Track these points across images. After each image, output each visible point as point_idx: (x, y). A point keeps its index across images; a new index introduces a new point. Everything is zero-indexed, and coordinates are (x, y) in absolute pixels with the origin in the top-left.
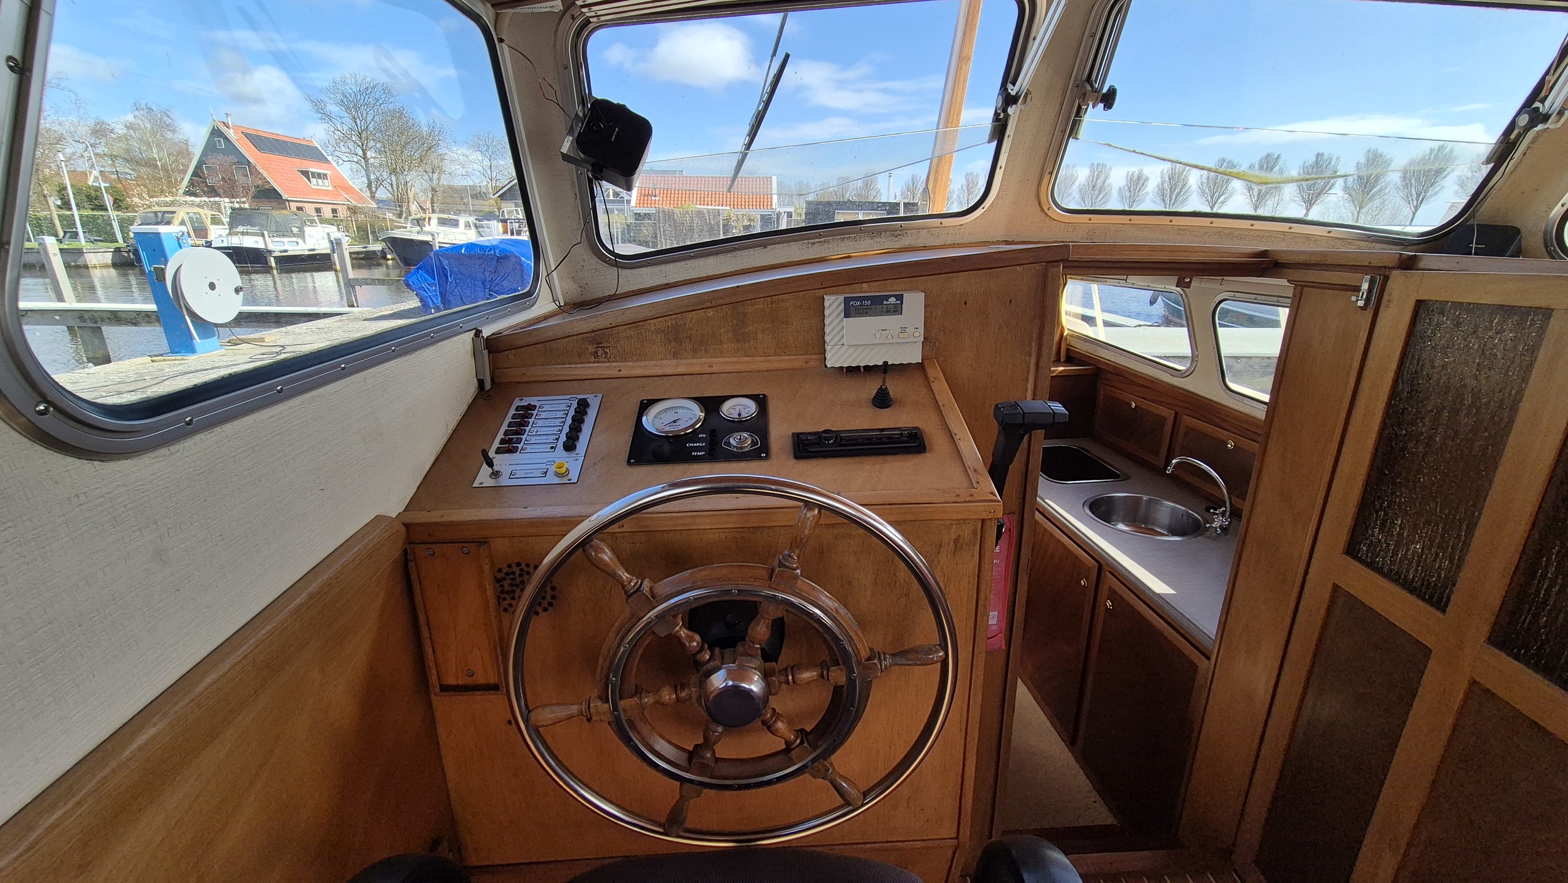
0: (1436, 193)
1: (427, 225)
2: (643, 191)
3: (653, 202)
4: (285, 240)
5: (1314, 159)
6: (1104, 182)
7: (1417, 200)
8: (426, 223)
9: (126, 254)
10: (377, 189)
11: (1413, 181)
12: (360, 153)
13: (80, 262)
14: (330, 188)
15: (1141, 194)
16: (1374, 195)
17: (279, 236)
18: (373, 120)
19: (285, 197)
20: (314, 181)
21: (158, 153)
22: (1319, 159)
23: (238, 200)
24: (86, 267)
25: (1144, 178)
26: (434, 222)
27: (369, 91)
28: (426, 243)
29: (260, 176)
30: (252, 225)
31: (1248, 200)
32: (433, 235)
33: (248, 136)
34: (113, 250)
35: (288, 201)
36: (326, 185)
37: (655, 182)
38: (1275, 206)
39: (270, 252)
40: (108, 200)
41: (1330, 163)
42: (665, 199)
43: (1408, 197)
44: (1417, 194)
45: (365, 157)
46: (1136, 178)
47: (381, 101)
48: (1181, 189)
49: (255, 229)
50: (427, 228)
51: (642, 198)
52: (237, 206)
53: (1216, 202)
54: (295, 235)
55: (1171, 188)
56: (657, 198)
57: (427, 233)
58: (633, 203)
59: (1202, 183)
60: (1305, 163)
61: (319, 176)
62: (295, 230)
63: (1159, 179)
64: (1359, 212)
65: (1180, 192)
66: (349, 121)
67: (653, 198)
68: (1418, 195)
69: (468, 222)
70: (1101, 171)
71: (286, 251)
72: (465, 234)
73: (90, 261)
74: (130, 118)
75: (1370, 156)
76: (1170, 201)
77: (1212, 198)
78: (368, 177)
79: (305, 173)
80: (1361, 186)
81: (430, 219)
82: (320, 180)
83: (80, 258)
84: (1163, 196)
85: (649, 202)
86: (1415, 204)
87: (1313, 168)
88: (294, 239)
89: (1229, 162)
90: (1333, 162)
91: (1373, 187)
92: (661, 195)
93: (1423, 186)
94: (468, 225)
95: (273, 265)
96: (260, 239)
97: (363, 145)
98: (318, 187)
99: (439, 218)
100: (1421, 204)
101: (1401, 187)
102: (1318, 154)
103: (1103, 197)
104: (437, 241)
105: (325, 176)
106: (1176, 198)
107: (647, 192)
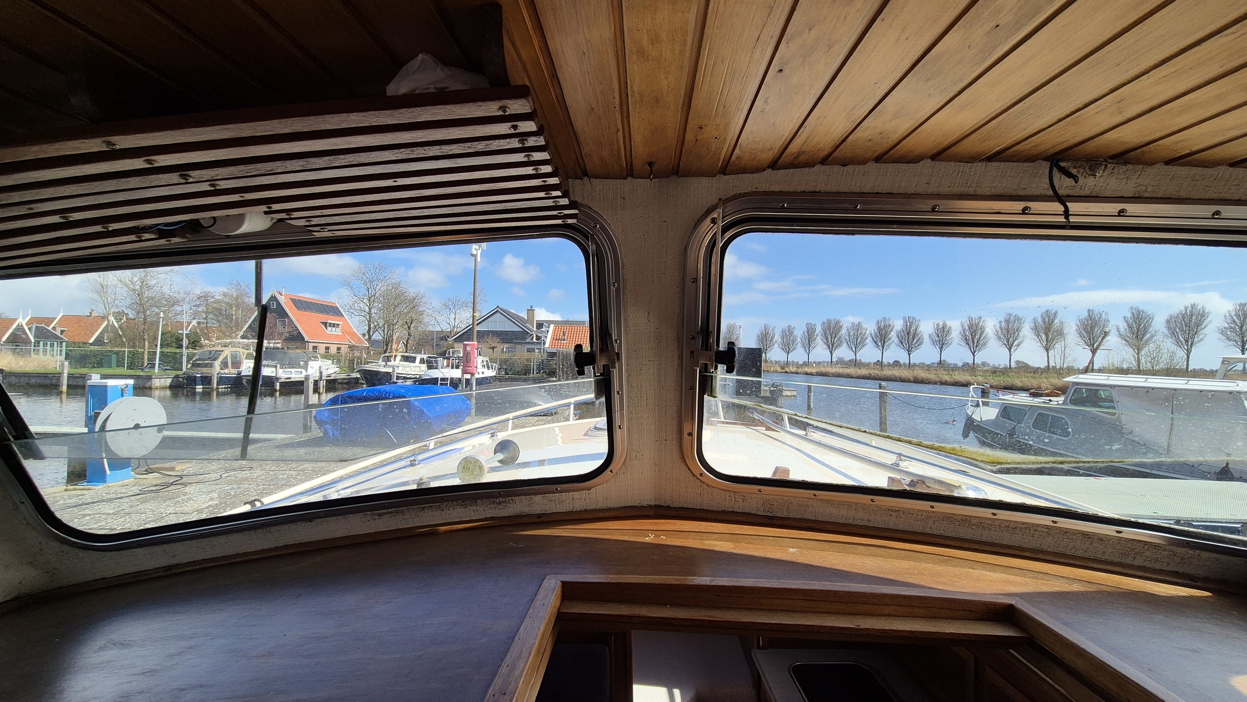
0: (1201, 340)
1: (393, 361)
2: (555, 337)
3: (562, 344)
4: (293, 370)
5: (1087, 314)
6: (916, 330)
7: (1187, 345)
8: (392, 359)
9: (181, 380)
10: (373, 333)
11: (1178, 330)
12: (367, 310)
13: (147, 385)
14: (340, 334)
15: (948, 338)
16: (1147, 341)
17: (290, 368)
18: (380, 289)
19: (306, 339)
20: (329, 329)
21: (236, 311)
22: (1091, 314)
23: (273, 341)
24: (150, 388)
25: (948, 327)
26: (399, 358)
27: (381, 272)
28: (388, 373)
29: (292, 325)
30: (272, 360)
31: (1039, 344)
32: (394, 369)
33: (293, 300)
34: (173, 377)
35: (308, 342)
36: (337, 331)
37: (565, 330)
38: (1063, 349)
39: (278, 379)
40: (185, 342)
41: (1101, 316)
42: (571, 342)
43: (1178, 343)
44: (1185, 341)
45: (370, 313)
46: (941, 327)
47: (387, 278)
48: (980, 335)
49: (274, 363)
50: (392, 363)
51: (554, 342)
52: (272, 345)
53: (1012, 345)
54: (300, 367)
55: (972, 335)
56: (565, 342)
57: (389, 366)
58: (547, 345)
59: (996, 331)
60: (1079, 316)
61: (334, 325)
62: (302, 363)
63: (961, 329)
64: (1138, 354)
65: (980, 338)
66: (364, 291)
67: (562, 342)
68: (1187, 341)
69: (423, 358)
70: (912, 322)
71: (290, 378)
72: (419, 367)
73: (155, 384)
74: (225, 290)
75: (1134, 312)
76: (973, 344)
77: (1008, 342)
78: (369, 326)
79: (325, 324)
80: (1133, 334)
81: (395, 356)
82: (334, 328)
83: (148, 382)
84: (966, 340)
85: (559, 344)
86: (1186, 348)
87: (1088, 320)
88: (300, 370)
89: (1015, 316)
90: (1103, 316)
91: (1144, 335)
92: (568, 340)
93: (1189, 334)
94: (422, 361)
95: (278, 388)
96: (274, 369)
97: (370, 305)
98: (332, 333)
99: (402, 356)
100: (1191, 347)
101: (1169, 335)
102: (1089, 310)
103: (917, 342)
104: (396, 372)
105: (338, 325)
106: (977, 342)
107: (558, 337)
